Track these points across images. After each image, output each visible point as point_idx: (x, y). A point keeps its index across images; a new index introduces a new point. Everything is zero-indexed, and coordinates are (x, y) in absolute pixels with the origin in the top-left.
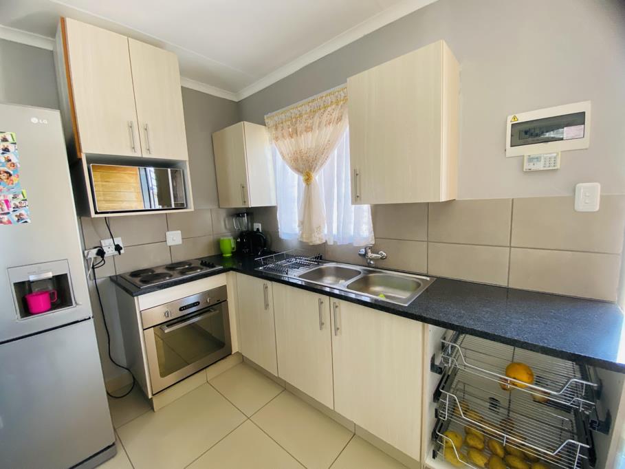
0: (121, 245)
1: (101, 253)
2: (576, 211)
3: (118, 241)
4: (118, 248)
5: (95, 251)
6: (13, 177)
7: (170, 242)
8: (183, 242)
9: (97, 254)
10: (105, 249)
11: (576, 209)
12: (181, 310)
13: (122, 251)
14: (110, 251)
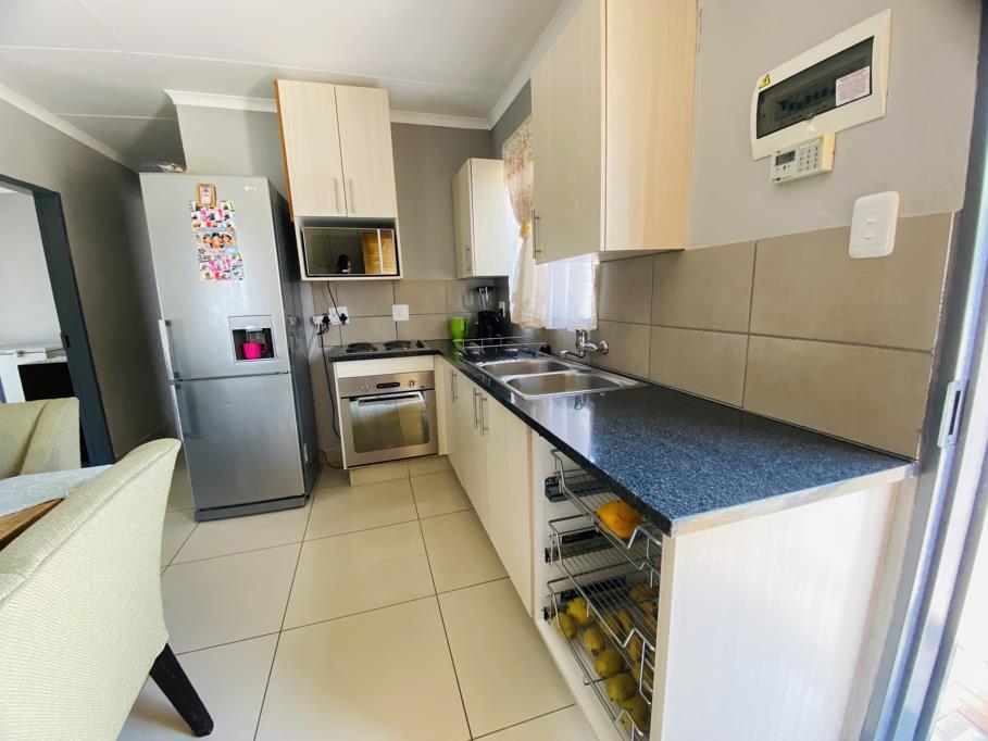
0: (347, 315)
1: (326, 320)
2: (850, 258)
3: (343, 310)
4: (343, 318)
5: (321, 318)
6: (232, 241)
7: (396, 318)
8: (410, 319)
9: (323, 321)
10: (330, 317)
11: (850, 252)
12: (378, 386)
13: (347, 321)
14: (334, 319)
